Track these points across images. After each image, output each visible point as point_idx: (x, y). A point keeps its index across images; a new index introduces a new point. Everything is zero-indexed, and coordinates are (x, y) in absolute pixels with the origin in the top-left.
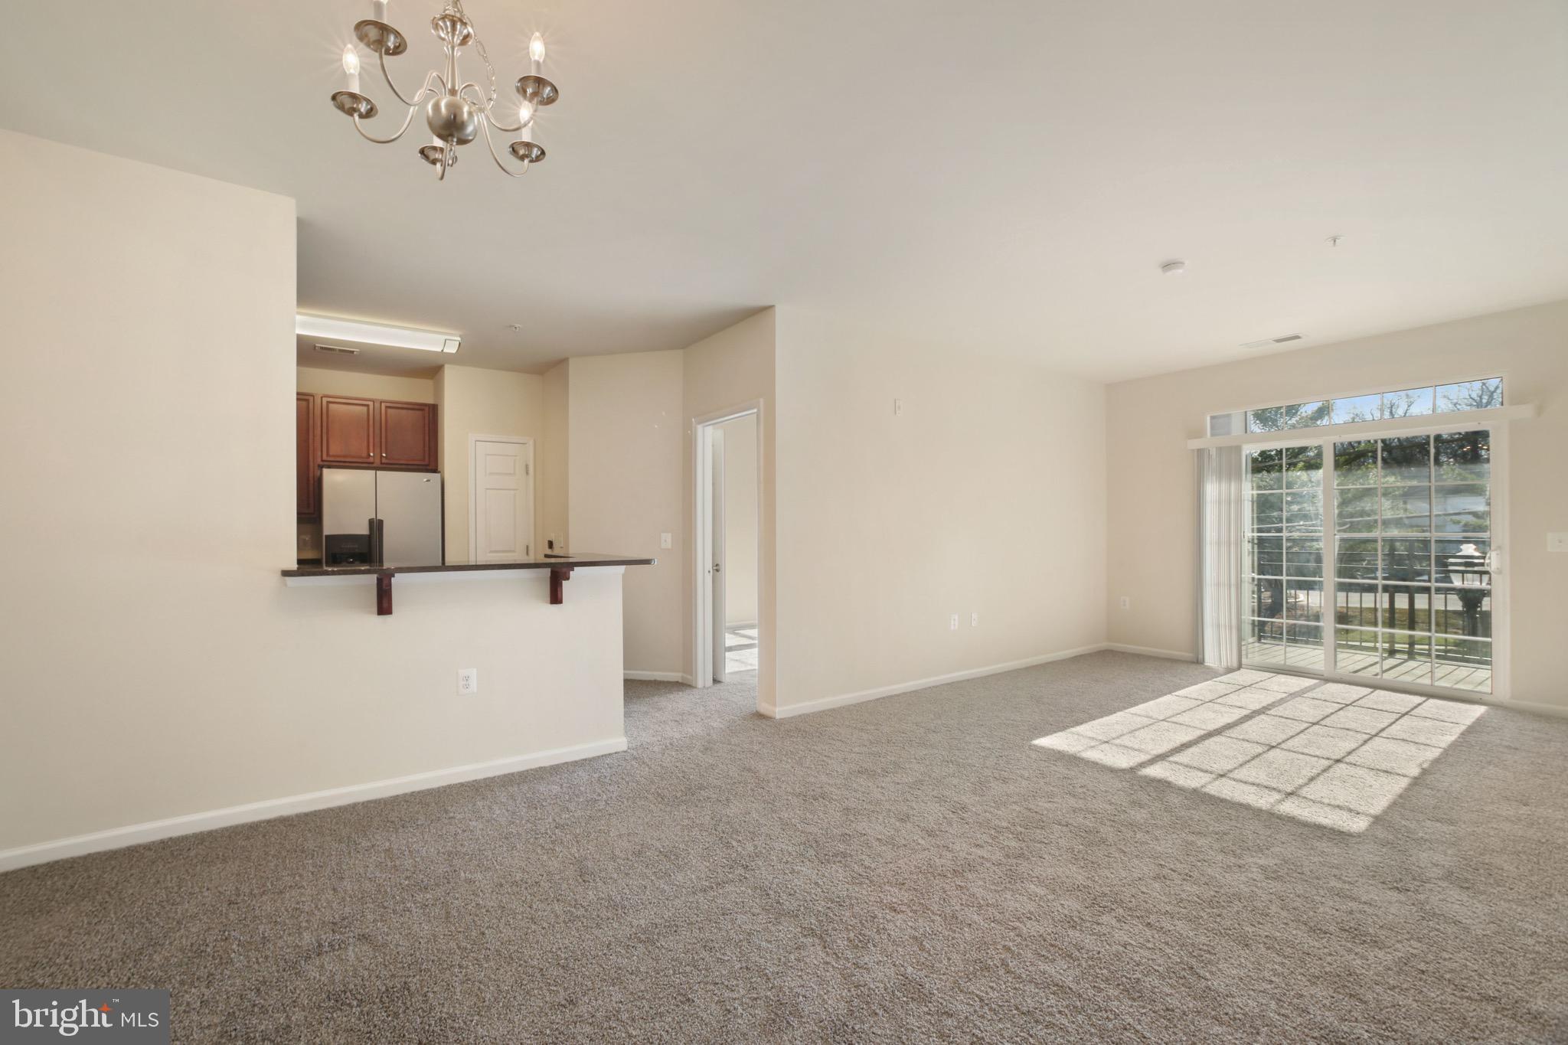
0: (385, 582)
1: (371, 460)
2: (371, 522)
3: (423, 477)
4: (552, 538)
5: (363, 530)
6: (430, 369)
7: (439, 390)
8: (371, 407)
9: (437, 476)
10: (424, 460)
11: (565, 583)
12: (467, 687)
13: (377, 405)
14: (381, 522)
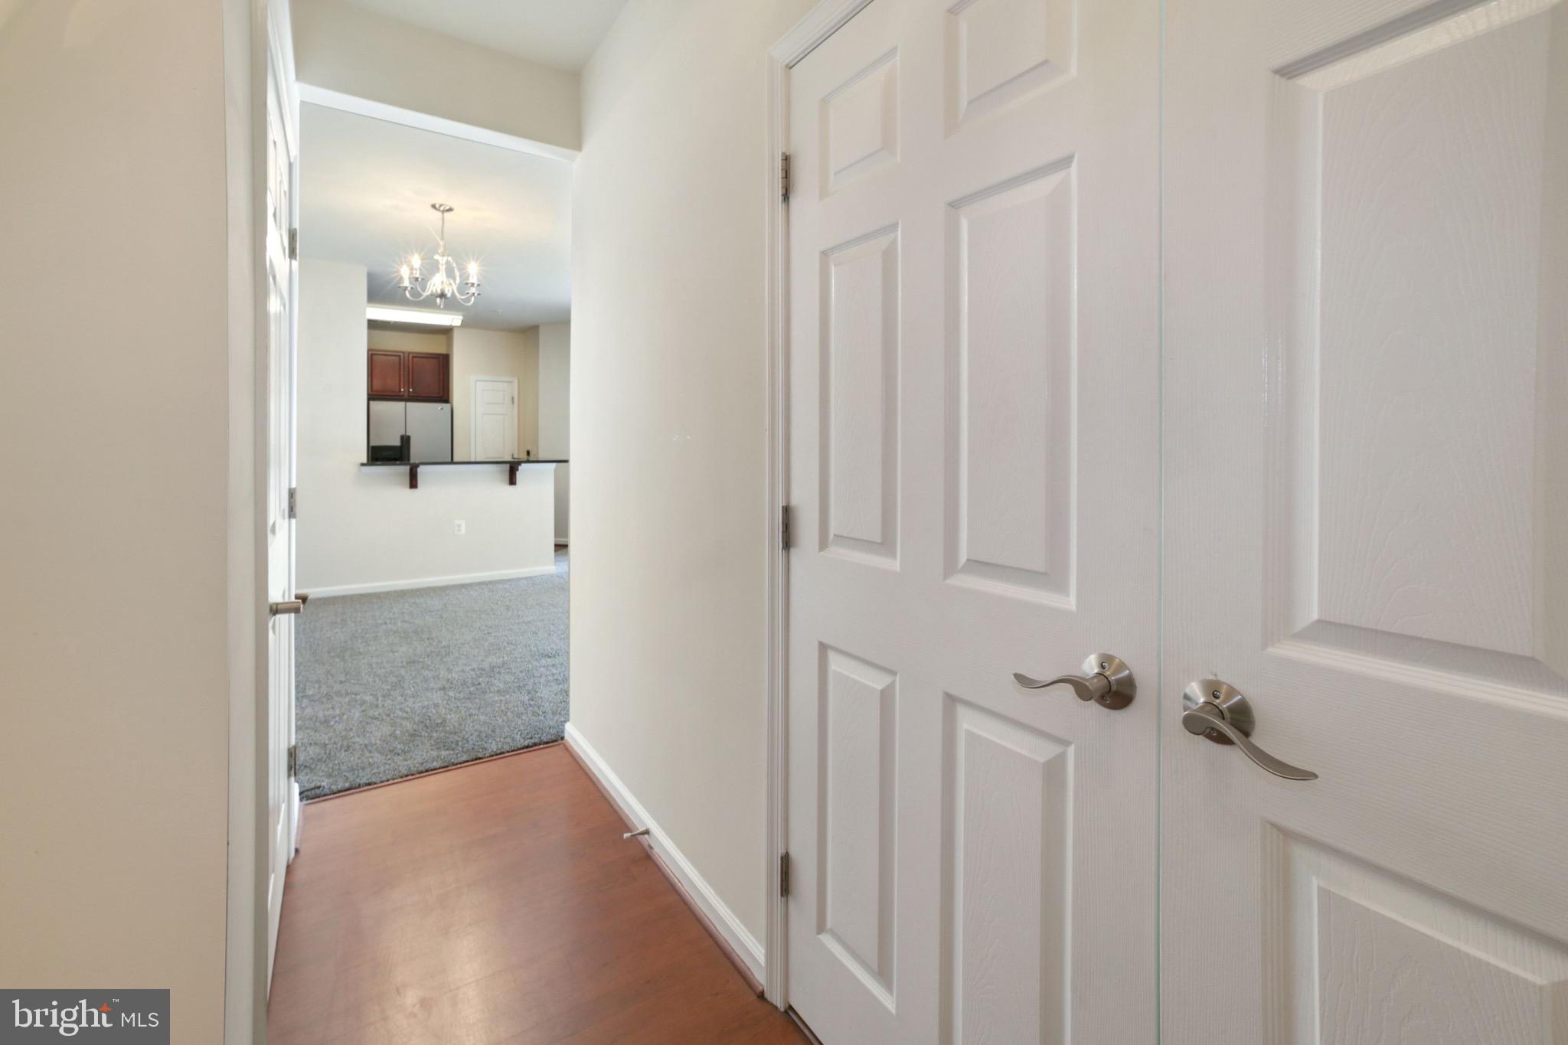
0: (414, 470)
1: (402, 394)
2: (402, 437)
3: (438, 406)
4: (529, 448)
5: (397, 443)
6: (446, 332)
7: (450, 343)
8: (402, 358)
9: (447, 406)
10: (439, 393)
11: (518, 473)
12: (459, 530)
13: (406, 355)
14: (408, 438)
